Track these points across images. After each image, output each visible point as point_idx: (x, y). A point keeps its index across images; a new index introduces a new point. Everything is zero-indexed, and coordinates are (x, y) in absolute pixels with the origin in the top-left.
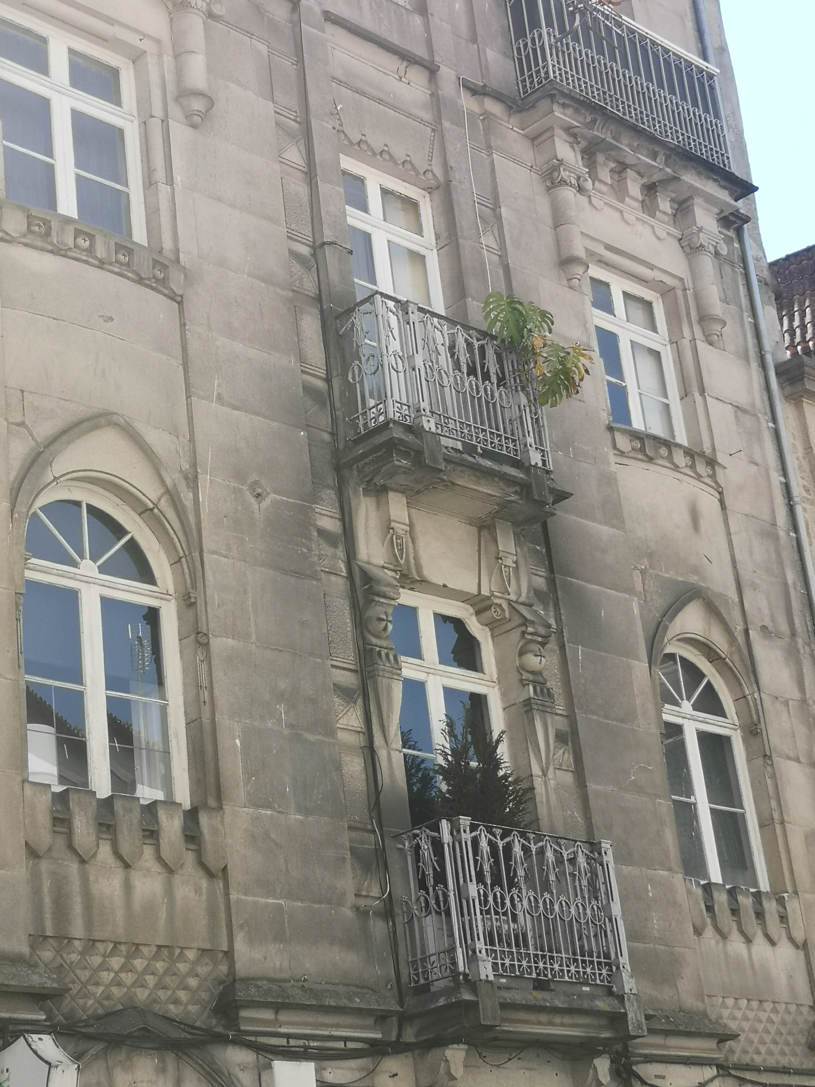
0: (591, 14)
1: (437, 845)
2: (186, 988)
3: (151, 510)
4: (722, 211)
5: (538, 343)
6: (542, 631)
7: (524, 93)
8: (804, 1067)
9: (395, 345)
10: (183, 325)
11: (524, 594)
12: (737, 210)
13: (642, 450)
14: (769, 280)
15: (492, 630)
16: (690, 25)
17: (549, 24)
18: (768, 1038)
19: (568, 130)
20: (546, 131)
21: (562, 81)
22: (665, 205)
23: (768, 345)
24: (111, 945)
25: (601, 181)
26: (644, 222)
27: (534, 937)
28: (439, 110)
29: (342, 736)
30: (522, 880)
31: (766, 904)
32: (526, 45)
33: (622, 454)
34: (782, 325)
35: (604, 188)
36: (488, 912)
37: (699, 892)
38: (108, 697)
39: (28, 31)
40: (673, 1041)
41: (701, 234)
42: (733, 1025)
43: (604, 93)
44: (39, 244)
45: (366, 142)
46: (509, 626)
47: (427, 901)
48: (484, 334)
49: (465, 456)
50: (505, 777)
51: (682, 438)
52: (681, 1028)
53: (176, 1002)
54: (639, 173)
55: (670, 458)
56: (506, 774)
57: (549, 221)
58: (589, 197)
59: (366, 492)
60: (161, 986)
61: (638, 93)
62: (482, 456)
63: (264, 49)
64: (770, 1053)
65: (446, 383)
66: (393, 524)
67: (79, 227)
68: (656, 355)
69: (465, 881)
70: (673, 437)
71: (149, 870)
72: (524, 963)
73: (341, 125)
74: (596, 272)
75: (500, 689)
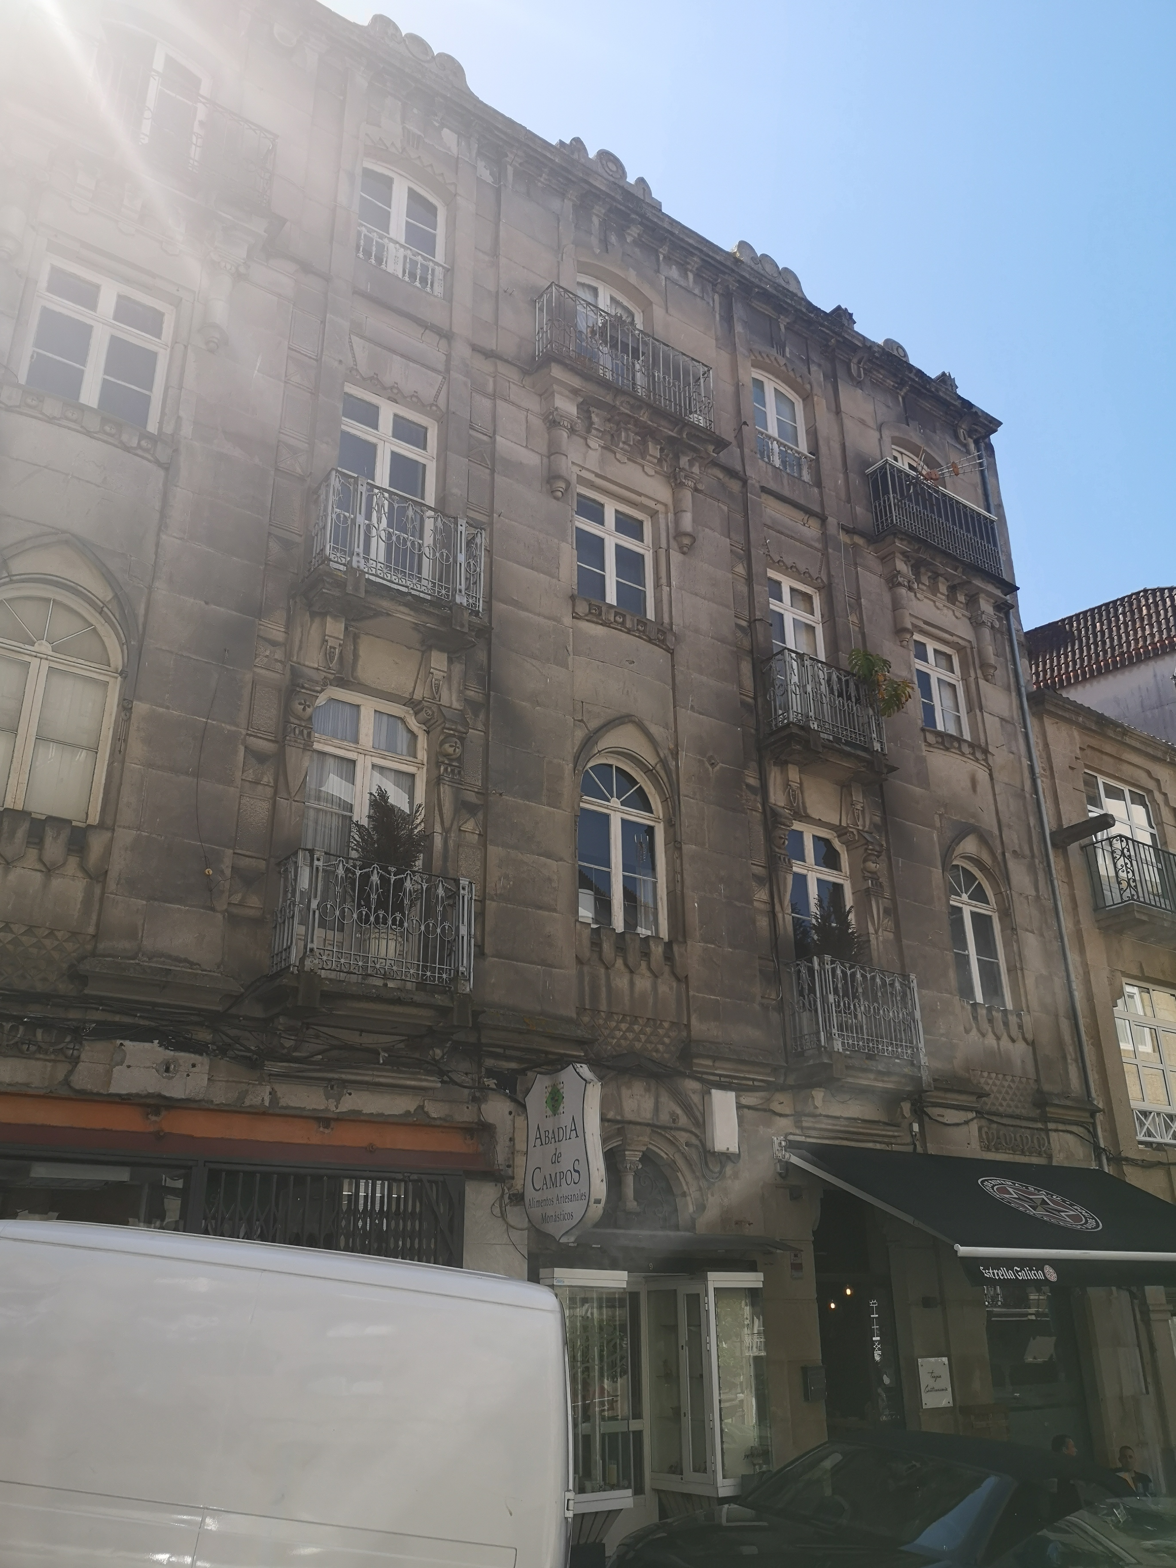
0: (920, 486)
1: (811, 971)
2: (663, 1043)
3: (652, 770)
4: (996, 602)
5: (881, 678)
6: (877, 848)
7: (878, 532)
8: (1030, 1116)
9: (795, 679)
10: (673, 666)
11: (867, 826)
12: (1006, 601)
13: (943, 743)
14: (1024, 643)
15: (847, 847)
16: (980, 491)
17: (894, 492)
18: (1008, 1097)
19: (904, 553)
20: (889, 554)
21: (901, 525)
22: (961, 598)
23: (1022, 682)
24: (621, 1016)
25: (923, 584)
26: (948, 608)
27: (867, 1029)
28: (826, 543)
29: (755, 904)
30: (861, 995)
31: (1010, 1017)
32: (880, 504)
33: (930, 745)
34: (1031, 670)
35: (925, 588)
36: (840, 1012)
37: (969, 1007)
38: (624, 876)
39: (594, 501)
40: (949, 1095)
41: (983, 616)
42: (987, 1088)
43: (926, 532)
44: (595, 620)
45: (782, 561)
46: (857, 845)
47: (804, 1004)
48: (848, 673)
49: (835, 744)
50: (853, 933)
51: (967, 736)
52: (955, 1088)
53: (657, 1051)
54: (946, 579)
55: (959, 748)
56: (853, 932)
57: (890, 606)
58: (915, 593)
59: (775, 764)
60: (648, 1041)
61: (947, 531)
62: (844, 744)
63: (725, 508)
64: (1009, 1106)
65: (824, 702)
66: (790, 783)
67: (617, 610)
68: (953, 687)
69: (827, 993)
70: (962, 735)
71: (643, 975)
72: (861, 1043)
73: (769, 552)
74: (917, 637)
75: (851, 881)
